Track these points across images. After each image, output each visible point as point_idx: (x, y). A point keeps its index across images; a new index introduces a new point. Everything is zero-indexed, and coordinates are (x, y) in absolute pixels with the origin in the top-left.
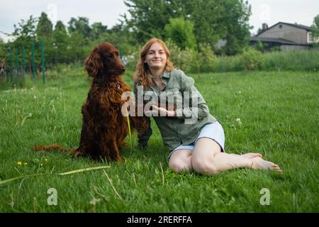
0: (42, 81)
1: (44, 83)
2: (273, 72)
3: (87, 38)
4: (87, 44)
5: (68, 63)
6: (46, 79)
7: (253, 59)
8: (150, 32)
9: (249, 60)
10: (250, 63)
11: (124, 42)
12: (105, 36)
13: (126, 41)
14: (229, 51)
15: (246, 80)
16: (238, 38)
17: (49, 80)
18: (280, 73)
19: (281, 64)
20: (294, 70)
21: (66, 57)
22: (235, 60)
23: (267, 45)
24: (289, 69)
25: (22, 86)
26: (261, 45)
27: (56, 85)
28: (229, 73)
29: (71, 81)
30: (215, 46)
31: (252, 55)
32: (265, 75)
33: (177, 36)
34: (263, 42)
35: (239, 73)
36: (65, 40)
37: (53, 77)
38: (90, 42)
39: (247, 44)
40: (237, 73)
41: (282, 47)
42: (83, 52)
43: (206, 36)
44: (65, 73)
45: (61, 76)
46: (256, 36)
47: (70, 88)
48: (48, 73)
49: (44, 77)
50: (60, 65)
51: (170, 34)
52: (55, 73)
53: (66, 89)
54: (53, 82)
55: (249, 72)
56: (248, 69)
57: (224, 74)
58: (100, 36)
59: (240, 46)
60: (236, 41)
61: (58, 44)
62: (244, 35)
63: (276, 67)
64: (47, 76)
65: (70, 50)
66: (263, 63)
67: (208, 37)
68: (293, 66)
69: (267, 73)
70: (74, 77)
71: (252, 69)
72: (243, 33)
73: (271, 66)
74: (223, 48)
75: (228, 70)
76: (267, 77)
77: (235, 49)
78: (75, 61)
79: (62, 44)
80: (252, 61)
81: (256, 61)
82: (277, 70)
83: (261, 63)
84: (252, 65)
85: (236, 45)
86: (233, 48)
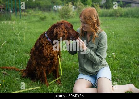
1: (20, 18)
2: (128, 18)
5: (32, 9)
6: (22, 16)
7: (119, 12)
9: (117, 12)
10: (117, 13)
14: (107, 5)
15: (115, 22)
17: (23, 16)
18: (131, 19)
19: (132, 14)
20: (138, 17)
21: (32, 5)
22: (110, 11)
23: (124, 3)
24: (135, 17)
25: (10, 20)
27: (25, 20)
29: (33, 18)
30: (100, 3)
32: (124, 20)
34: (123, 2)
37: (25, 15)
40: (110, 18)
41: (132, 5)
42: (40, 4)
44: (30, 14)
47: (32, 22)
48: (23, 13)
49: (20, 16)
50: (28, 10)
52: (26, 13)
53: (30, 22)
54: (25, 18)
55: (116, 18)
56: (116, 16)
60: (110, 1)
63: (129, 16)
64: (22, 15)
65: (34, 2)
68: (137, 15)
69: (125, 19)
70: (35, 16)
71: (118, 16)
73: (127, 15)
74: (104, 4)
76: (125, 21)
77: (110, 5)
78: (36, 7)
80: (118, 13)
81: (120, 13)
82: (130, 17)
83: (122, 14)
84: (118, 15)
85: (111, 3)
86: (108, 4)
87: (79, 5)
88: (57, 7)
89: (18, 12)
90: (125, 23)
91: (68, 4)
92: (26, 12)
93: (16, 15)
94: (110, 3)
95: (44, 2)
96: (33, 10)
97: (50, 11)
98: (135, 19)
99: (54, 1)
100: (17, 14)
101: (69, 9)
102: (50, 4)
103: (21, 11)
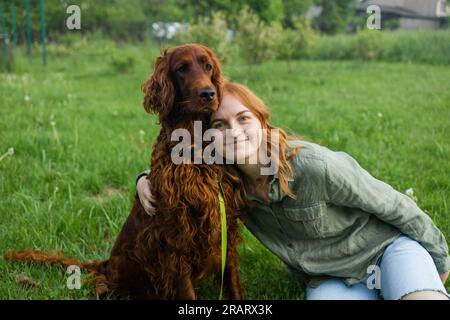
0: (42, 62)
1: (45, 64)
6: (48, 59)
7: (373, 44)
9: (366, 46)
10: (369, 50)
11: (169, 3)
14: (324, 24)
15: (364, 79)
16: (340, 5)
17: (53, 58)
18: (411, 66)
19: (411, 51)
20: (432, 62)
22: (343, 40)
24: (424, 61)
25: (9, 69)
27: (62, 70)
29: (86, 63)
31: (372, 37)
32: (391, 71)
35: (349, 63)
37: (59, 55)
39: (351, 14)
40: (345, 64)
42: (106, 16)
43: (292, 0)
44: (77, 50)
45: (72, 52)
47: (86, 77)
48: (52, 48)
49: (45, 55)
50: (70, 36)
52: (62, 48)
53: (78, 78)
54: (60, 63)
55: (366, 64)
56: (364, 59)
59: (342, 18)
60: (336, 9)
63: (404, 57)
64: (50, 53)
67: (296, 1)
70: (92, 57)
71: (369, 59)
73: (396, 55)
77: (335, 22)
78: (95, 28)
80: (371, 47)
81: (377, 48)
82: (406, 62)
83: (384, 50)
84: (371, 54)
85: (337, 15)
86: (330, 20)
87: (247, 22)
88: (163, 27)
89: (36, 43)
90: (397, 80)
91: (212, 18)
92: (61, 42)
93: (28, 53)
94: (335, 18)
95: (122, 10)
96: (85, 38)
97: (141, 39)
98: (423, 67)
99: (154, 8)
100: (33, 52)
101: (213, 36)
102: (141, 17)
103: (46, 40)
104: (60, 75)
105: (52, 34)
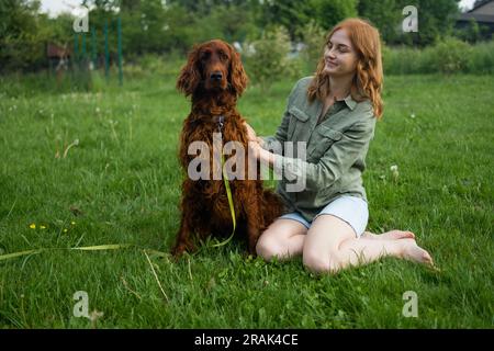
0: (118, 82)
1: (121, 84)
2: (487, 78)
3: (192, 14)
4: (191, 22)
5: (160, 54)
6: (124, 80)
7: (453, 55)
8: (290, 5)
9: (446, 56)
10: (448, 62)
11: (248, 21)
12: (219, 11)
13: (251, 18)
14: (419, 38)
15: (436, 92)
16: (437, 17)
17: (129, 79)
21: (159, 42)
23: (486, 27)
25: (87, 89)
26: (476, 28)
27: (137, 89)
28: (411, 77)
29: (160, 83)
31: (451, 48)
32: (472, 82)
33: (329, 14)
34: (480, 23)
35: (430, 77)
36: (159, 16)
37: (135, 75)
38: (197, 19)
39: (451, 26)
40: (426, 77)
42: (186, 37)
43: (382, 14)
44: (153, 70)
45: (146, 73)
46: (471, 11)
47: (157, 94)
48: (129, 69)
49: (120, 75)
50: (147, 57)
51: (318, 10)
52: (138, 69)
53: (149, 96)
54: (135, 83)
55: (446, 77)
56: (444, 71)
57: (402, 78)
58: (213, 10)
59: (440, 30)
60: (432, 20)
61: (149, 22)
62: (447, 12)
64: (126, 74)
66: (471, 61)
67: (386, 13)
69: (478, 79)
70: (167, 77)
71: (452, 72)
72: (445, 8)
73: (485, 67)
75: (410, 71)
76: (473, 86)
78: (173, 49)
79: (154, 22)
80: (450, 57)
81: (458, 59)
83: (466, 61)
84: (451, 65)
85: (433, 27)
86: (426, 33)
88: (242, 46)
89: (114, 65)
90: (472, 90)
91: (275, 33)
92: (139, 64)
93: (106, 74)
94: (431, 30)
95: (201, 30)
96: (161, 58)
99: (233, 27)
100: (111, 73)
101: (277, 49)
103: (123, 62)
104: (133, 94)
105: (129, 56)
